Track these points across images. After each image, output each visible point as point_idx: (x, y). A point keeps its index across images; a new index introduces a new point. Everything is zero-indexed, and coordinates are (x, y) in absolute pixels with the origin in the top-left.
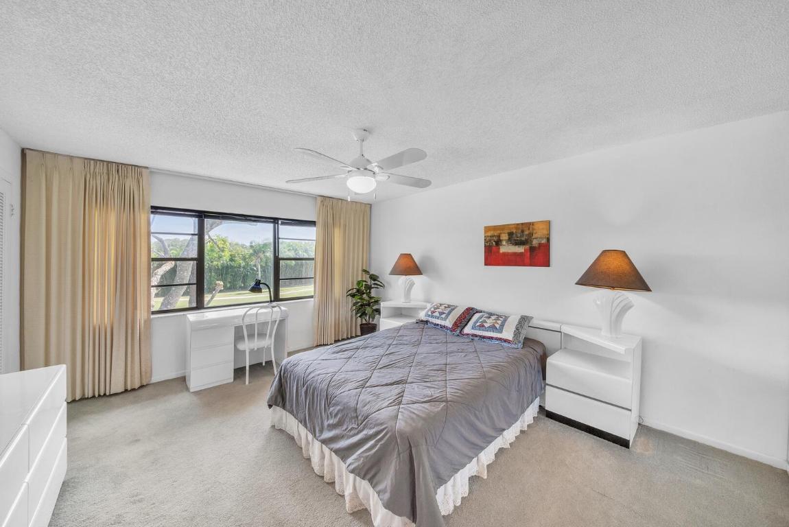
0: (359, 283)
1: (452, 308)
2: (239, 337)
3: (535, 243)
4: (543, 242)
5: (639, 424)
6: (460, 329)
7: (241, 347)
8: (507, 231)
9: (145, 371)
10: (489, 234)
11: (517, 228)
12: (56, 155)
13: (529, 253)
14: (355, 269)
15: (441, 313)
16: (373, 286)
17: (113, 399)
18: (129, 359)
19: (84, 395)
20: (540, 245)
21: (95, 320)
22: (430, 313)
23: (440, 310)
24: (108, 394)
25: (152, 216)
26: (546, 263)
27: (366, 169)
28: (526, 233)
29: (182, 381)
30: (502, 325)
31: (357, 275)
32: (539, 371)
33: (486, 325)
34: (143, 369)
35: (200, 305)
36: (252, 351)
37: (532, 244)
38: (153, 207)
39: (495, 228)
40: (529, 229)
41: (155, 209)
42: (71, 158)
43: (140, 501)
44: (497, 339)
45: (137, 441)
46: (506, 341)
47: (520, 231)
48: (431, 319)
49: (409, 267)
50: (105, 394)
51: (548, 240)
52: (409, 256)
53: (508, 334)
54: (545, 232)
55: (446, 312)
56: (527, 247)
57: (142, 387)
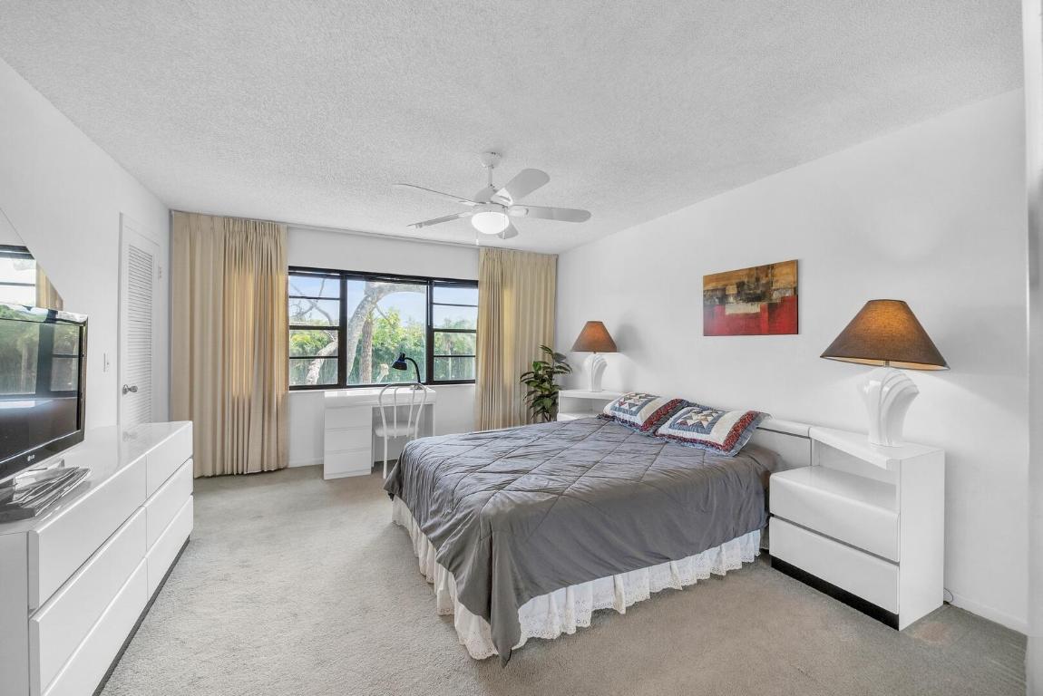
0: (536, 364)
1: (649, 398)
2: (376, 423)
3: (776, 296)
4: (787, 295)
5: (946, 603)
6: (654, 428)
7: (380, 433)
8: (734, 281)
9: (282, 453)
10: (710, 287)
11: (749, 276)
12: (198, 214)
13: (767, 314)
14: (534, 347)
15: (631, 405)
16: (556, 370)
17: (250, 478)
18: (266, 437)
19: (224, 471)
20: (784, 299)
21: (235, 389)
22: (617, 405)
23: (631, 401)
24: (245, 473)
25: (290, 277)
26: (793, 328)
27: (492, 202)
28: (763, 281)
29: (320, 468)
30: (712, 424)
31: (537, 354)
32: (757, 493)
33: (690, 422)
34: (280, 450)
35: (342, 384)
36: (391, 439)
37: (771, 300)
38: (290, 268)
39: (718, 277)
40: (767, 276)
41: (293, 270)
42: (212, 217)
43: (247, 567)
44: (702, 442)
45: (260, 517)
46: (713, 445)
47: (753, 280)
48: (617, 414)
49: (599, 340)
50: (242, 473)
51: (796, 290)
52: (600, 324)
53: (719, 434)
54: (791, 278)
55: (640, 403)
56: (765, 303)
57: (279, 470)
